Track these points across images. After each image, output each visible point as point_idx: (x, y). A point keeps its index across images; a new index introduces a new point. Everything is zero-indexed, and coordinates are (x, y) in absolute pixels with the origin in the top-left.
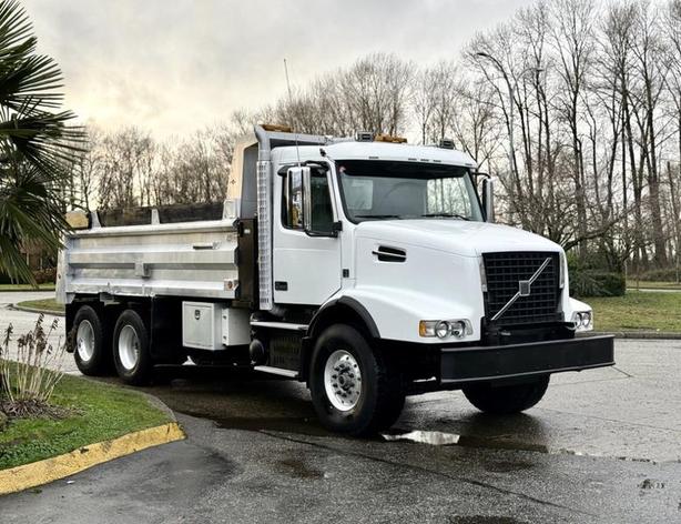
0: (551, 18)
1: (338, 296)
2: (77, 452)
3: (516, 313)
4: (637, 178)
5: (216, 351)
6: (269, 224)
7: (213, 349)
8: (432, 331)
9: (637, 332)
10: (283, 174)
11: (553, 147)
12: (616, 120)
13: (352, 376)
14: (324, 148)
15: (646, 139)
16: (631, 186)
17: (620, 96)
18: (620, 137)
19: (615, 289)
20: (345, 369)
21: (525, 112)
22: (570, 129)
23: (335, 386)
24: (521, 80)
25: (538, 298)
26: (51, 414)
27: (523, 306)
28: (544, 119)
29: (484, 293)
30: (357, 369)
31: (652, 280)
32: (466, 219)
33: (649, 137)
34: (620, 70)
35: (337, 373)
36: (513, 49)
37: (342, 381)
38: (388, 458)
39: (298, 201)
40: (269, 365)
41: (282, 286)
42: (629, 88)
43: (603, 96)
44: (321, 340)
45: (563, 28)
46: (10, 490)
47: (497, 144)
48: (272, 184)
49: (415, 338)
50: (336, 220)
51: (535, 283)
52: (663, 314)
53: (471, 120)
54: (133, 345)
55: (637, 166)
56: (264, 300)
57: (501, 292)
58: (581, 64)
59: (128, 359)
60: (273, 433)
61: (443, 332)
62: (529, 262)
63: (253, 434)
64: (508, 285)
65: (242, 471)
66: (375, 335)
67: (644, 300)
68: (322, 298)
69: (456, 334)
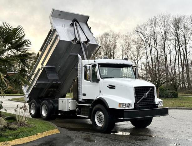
0: (158, 21)
1: (98, 97)
2: (35, 135)
3: (143, 102)
4: (183, 64)
5: (67, 111)
6: (81, 79)
7: (66, 110)
8: (122, 106)
9: (180, 107)
10: (85, 67)
11: (159, 56)
12: (176, 49)
13: (102, 117)
14: (95, 60)
15: (185, 54)
16: (181, 67)
17: (177, 42)
18: (177, 53)
19: (175, 96)
20: (100, 116)
21: (151, 46)
22: (163, 51)
23: (98, 120)
24: (149, 37)
25: (149, 98)
26: (28, 126)
27: (145, 100)
28: (156, 48)
29: (135, 97)
30: (103, 116)
31: (187, 93)
32: (131, 78)
33: (186, 54)
34: (177, 35)
35: (98, 117)
36: (147, 30)
37: (99, 119)
38: (111, 137)
39: (88, 73)
40: (81, 115)
41: (84, 95)
42: (180, 40)
43: (173, 42)
44: (94, 108)
45: (161, 24)
46: (20, 144)
47: (143, 55)
48: (82, 69)
49: (117, 108)
50: (98, 78)
51: (148, 94)
52: (188, 103)
53: (136, 48)
54: (45, 110)
55: (182, 61)
56: (80, 98)
57: (139, 96)
58: (166, 34)
59: (44, 114)
60: (82, 132)
61: (125, 106)
62: (146, 89)
63: (77, 132)
64: (141, 95)
65: (75, 140)
66: (108, 107)
67: (183, 99)
68: (95, 98)
69: (128, 107)
